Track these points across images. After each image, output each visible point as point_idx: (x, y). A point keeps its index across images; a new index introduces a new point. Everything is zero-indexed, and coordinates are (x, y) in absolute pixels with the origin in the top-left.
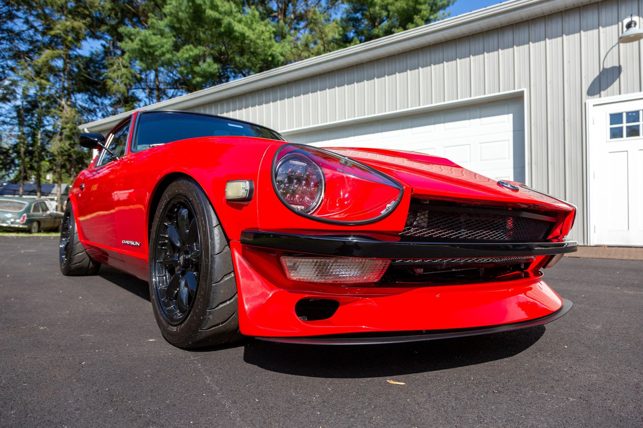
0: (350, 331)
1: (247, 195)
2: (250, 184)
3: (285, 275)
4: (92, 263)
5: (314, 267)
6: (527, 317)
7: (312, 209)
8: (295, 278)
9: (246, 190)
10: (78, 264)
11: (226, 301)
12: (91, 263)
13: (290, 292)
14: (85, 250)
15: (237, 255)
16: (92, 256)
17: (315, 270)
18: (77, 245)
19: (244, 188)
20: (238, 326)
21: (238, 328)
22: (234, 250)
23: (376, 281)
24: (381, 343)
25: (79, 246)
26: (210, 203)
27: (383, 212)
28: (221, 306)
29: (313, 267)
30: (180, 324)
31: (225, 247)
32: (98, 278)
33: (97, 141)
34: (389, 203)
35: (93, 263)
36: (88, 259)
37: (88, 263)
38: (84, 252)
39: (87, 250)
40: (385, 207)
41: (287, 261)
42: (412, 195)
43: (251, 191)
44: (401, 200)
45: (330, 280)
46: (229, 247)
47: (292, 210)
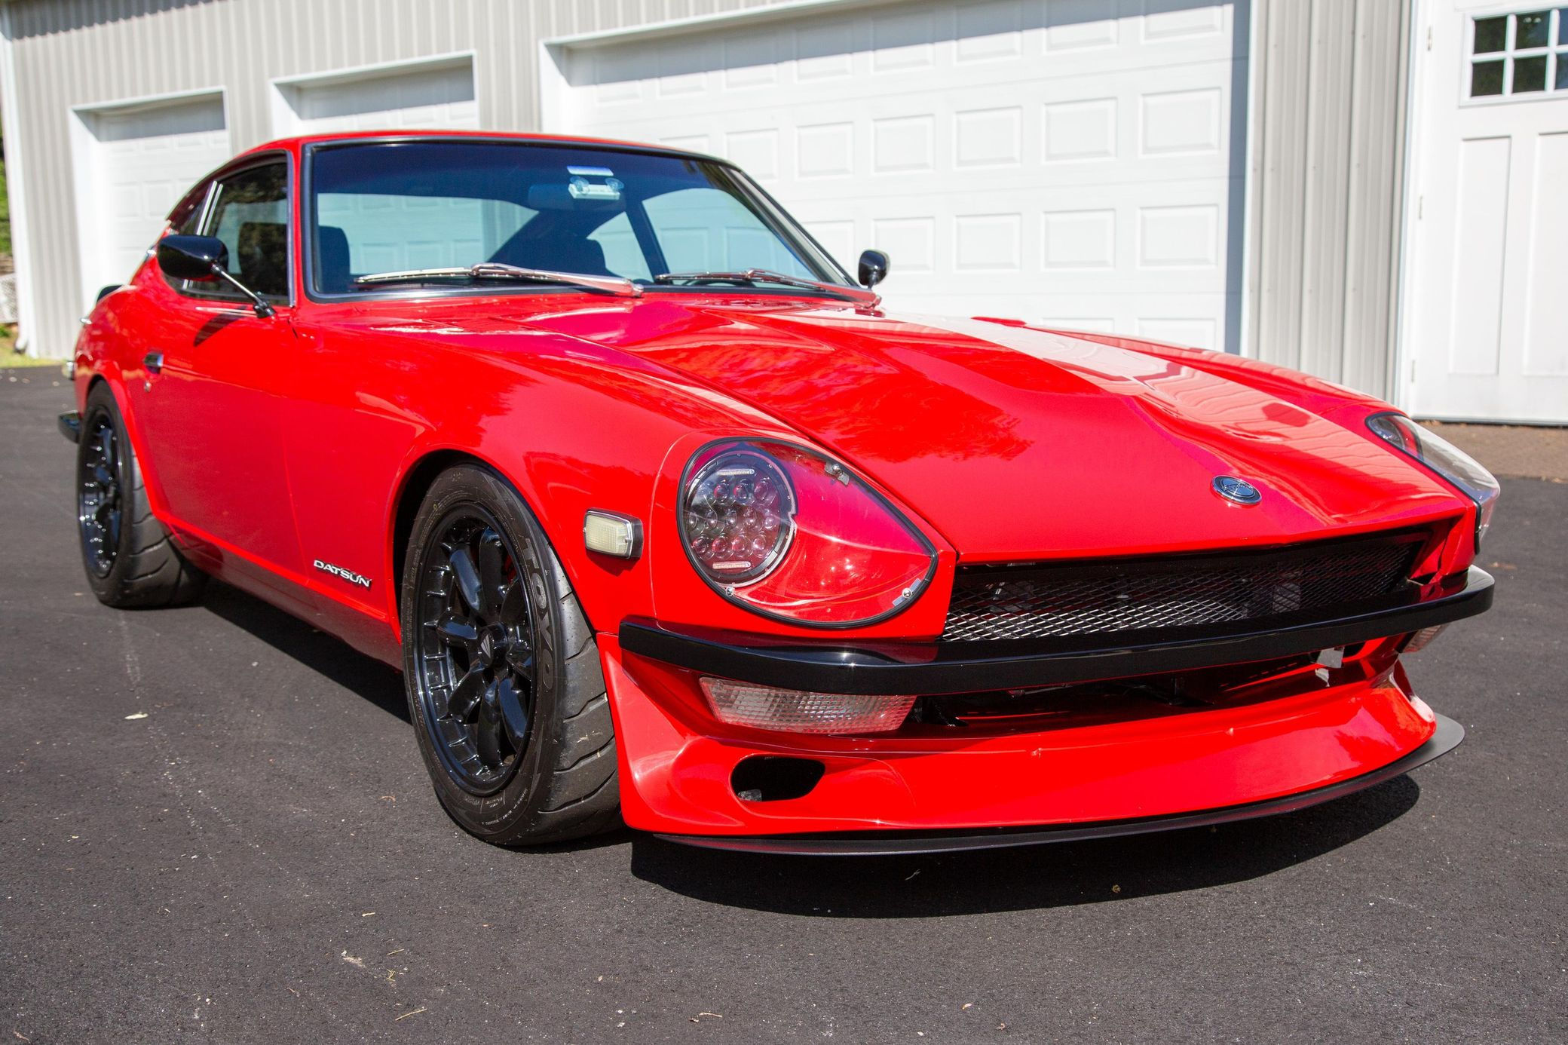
0: (837, 828)
1: (629, 549)
2: (635, 529)
3: (711, 712)
4: (187, 572)
5: (767, 700)
6: (1355, 765)
7: (768, 568)
8: (730, 721)
9: (626, 542)
10: (150, 576)
11: (595, 752)
12: (184, 575)
13: (722, 743)
14: (166, 537)
15: (612, 665)
16: (186, 553)
17: (768, 704)
18: (145, 522)
19: (624, 537)
20: (619, 804)
21: (619, 807)
22: (607, 653)
23: (893, 727)
24: (894, 853)
25: (149, 525)
26: (550, 544)
27: (897, 602)
28: (582, 763)
29: (764, 699)
30: (497, 793)
31: (585, 643)
32: (201, 612)
33: (209, 264)
34: (908, 586)
35: (189, 574)
36: (174, 563)
37: (176, 574)
38: (165, 542)
39: (171, 538)
40: (899, 593)
41: (712, 687)
42: (957, 564)
43: (637, 544)
44: (932, 579)
45: (798, 727)
46: (595, 642)
47: (720, 594)
